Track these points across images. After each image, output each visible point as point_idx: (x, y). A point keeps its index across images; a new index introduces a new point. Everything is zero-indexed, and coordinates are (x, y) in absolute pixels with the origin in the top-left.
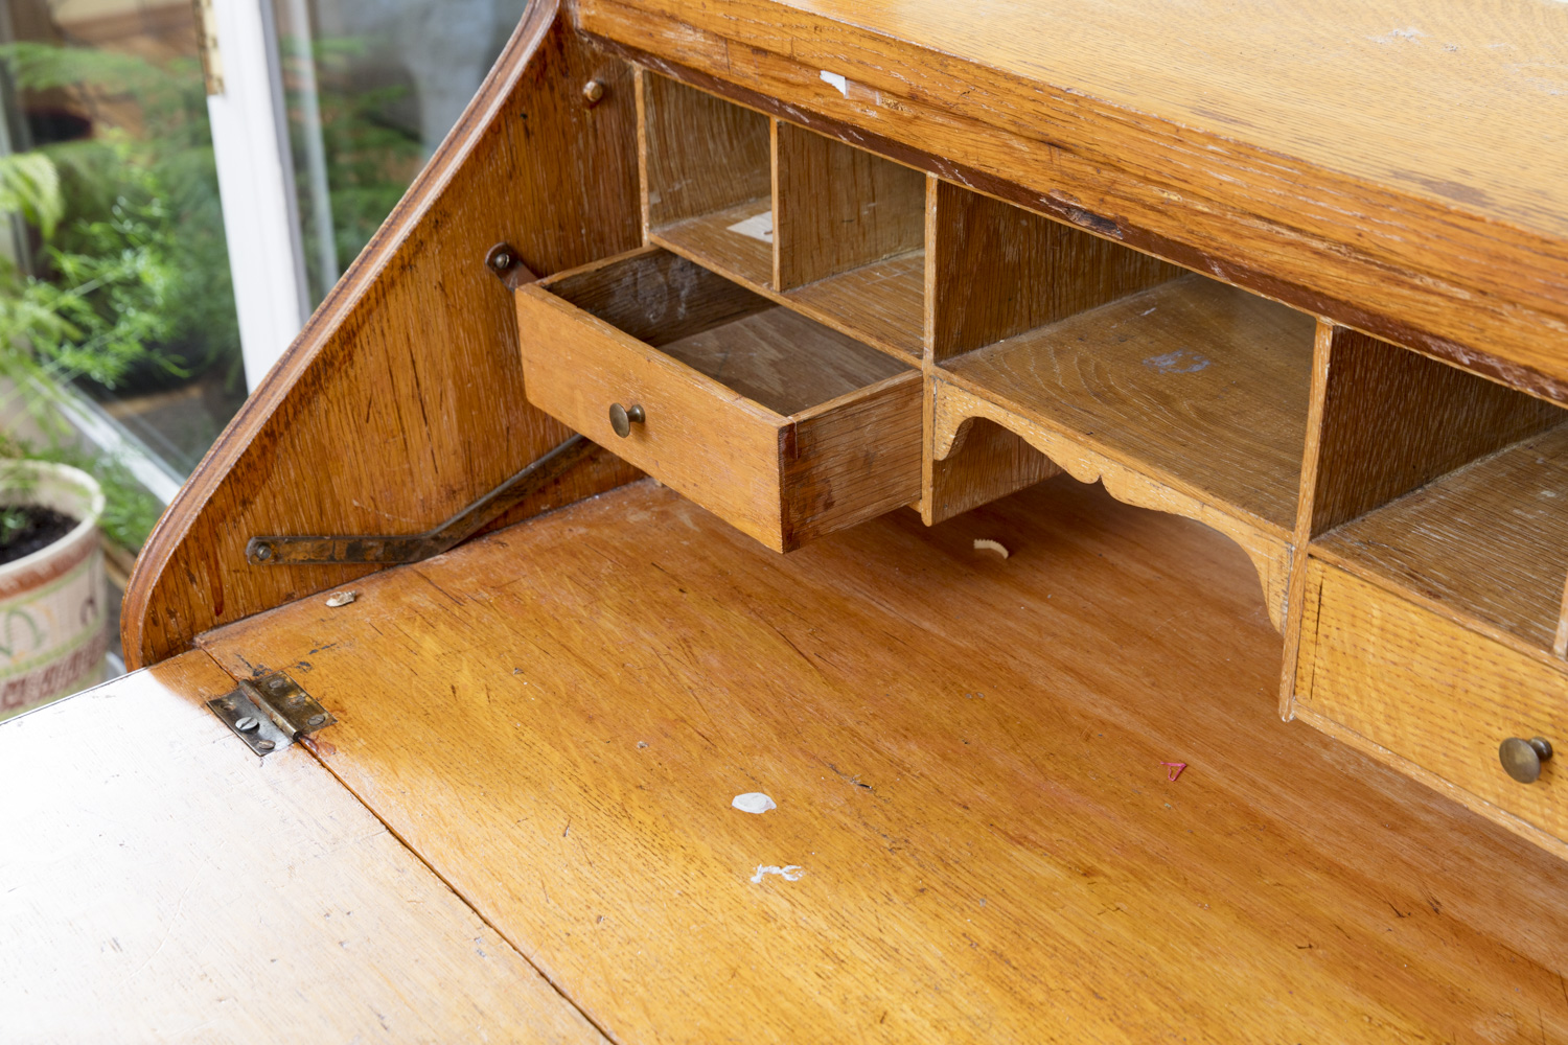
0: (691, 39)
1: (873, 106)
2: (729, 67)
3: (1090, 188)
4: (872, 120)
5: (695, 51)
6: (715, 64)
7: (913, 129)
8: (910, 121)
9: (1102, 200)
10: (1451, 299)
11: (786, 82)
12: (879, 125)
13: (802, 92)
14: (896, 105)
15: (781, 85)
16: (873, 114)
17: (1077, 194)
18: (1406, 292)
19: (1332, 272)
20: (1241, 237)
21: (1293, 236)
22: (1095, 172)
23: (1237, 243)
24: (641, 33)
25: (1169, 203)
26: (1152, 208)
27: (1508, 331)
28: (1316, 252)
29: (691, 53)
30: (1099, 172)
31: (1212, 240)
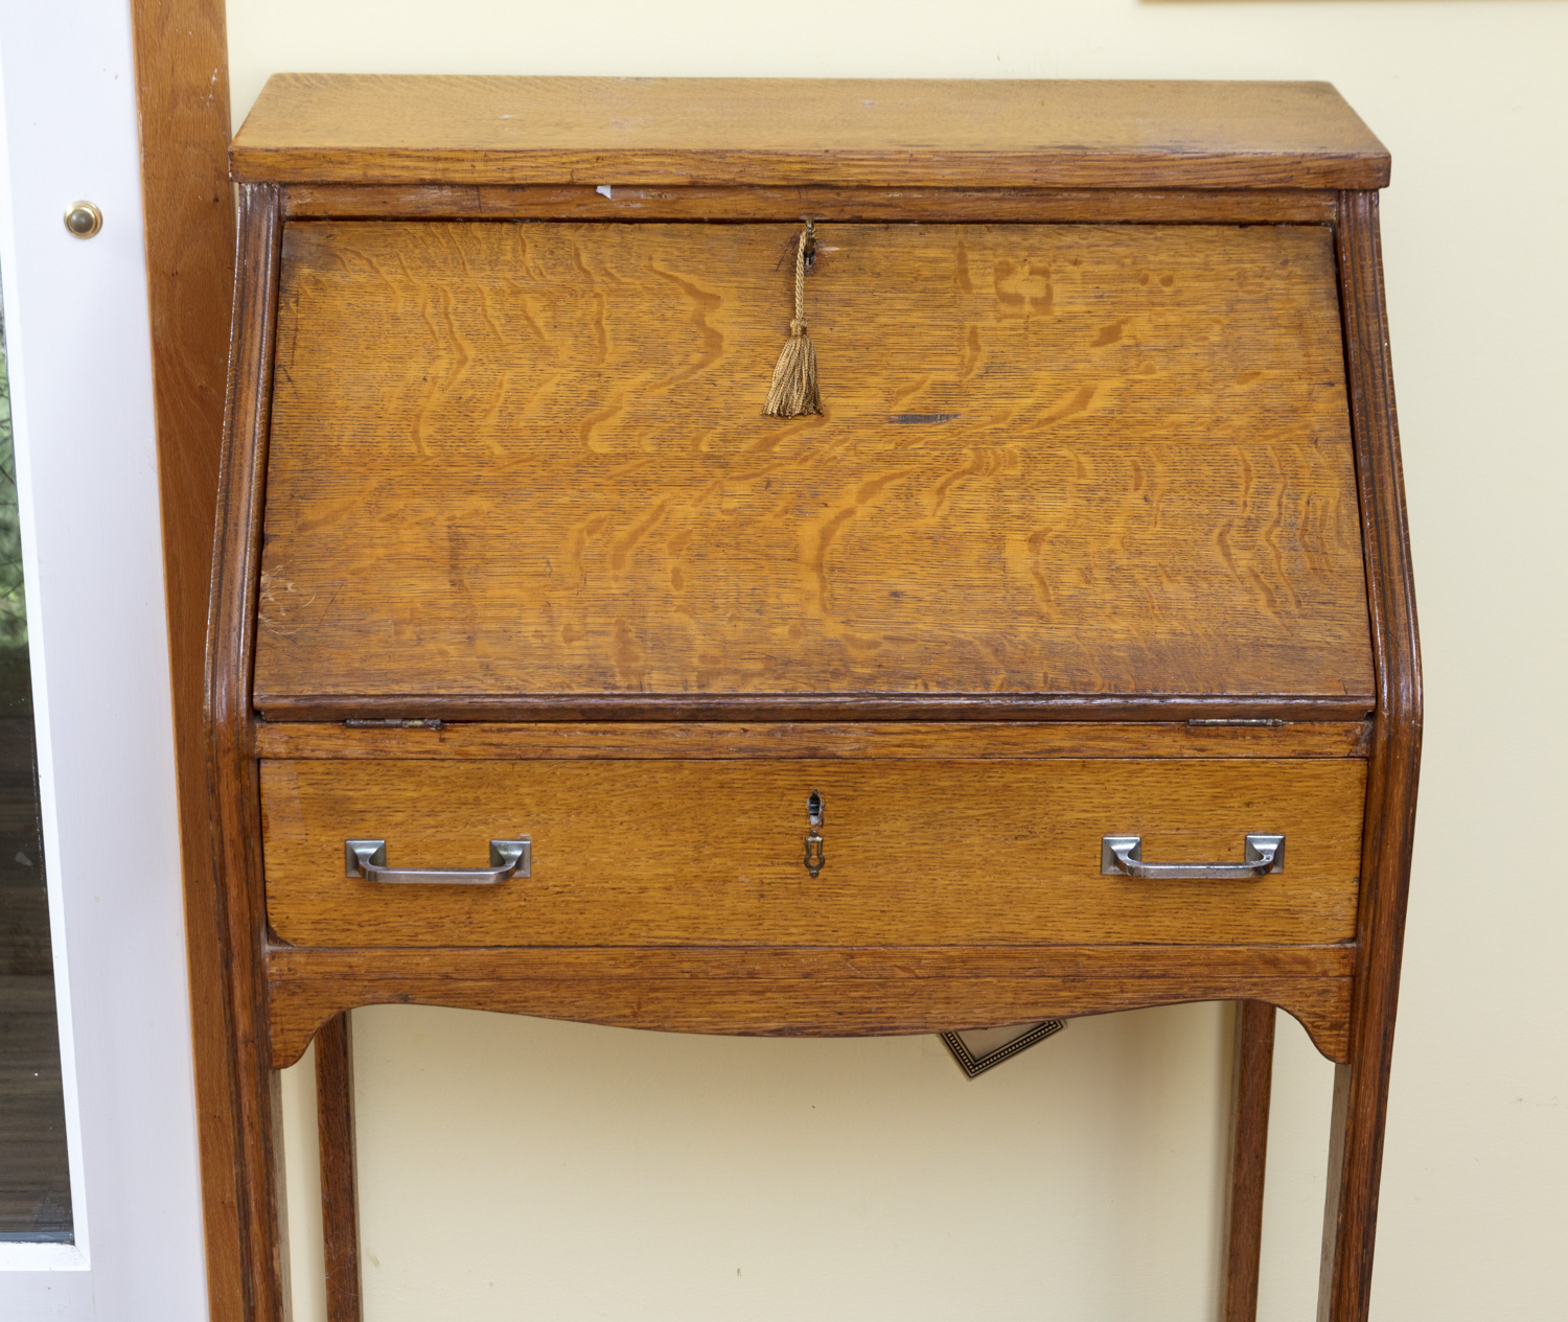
0: (436, 196)
1: (638, 200)
2: (480, 207)
3: (832, 206)
4: (635, 210)
5: (440, 203)
6: (463, 208)
7: (677, 207)
8: (674, 202)
9: (842, 210)
10: (1080, 200)
11: (547, 204)
12: (643, 212)
13: (564, 207)
14: (660, 196)
15: (539, 207)
16: (639, 205)
17: (823, 211)
18: (1053, 204)
19: (1007, 206)
20: (945, 204)
21: (980, 195)
22: (836, 197)
23: (944, 208)
24: (374, 204)
25: (892, 198)
26: (881, 205)
27: (1112, 206)
28: (996, 199)
29: (434, 207)
30: (838, 194)
31: (925, 211)
